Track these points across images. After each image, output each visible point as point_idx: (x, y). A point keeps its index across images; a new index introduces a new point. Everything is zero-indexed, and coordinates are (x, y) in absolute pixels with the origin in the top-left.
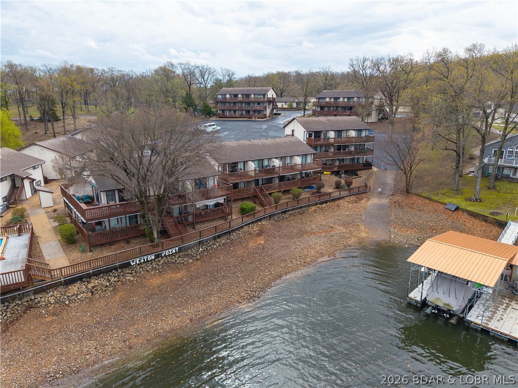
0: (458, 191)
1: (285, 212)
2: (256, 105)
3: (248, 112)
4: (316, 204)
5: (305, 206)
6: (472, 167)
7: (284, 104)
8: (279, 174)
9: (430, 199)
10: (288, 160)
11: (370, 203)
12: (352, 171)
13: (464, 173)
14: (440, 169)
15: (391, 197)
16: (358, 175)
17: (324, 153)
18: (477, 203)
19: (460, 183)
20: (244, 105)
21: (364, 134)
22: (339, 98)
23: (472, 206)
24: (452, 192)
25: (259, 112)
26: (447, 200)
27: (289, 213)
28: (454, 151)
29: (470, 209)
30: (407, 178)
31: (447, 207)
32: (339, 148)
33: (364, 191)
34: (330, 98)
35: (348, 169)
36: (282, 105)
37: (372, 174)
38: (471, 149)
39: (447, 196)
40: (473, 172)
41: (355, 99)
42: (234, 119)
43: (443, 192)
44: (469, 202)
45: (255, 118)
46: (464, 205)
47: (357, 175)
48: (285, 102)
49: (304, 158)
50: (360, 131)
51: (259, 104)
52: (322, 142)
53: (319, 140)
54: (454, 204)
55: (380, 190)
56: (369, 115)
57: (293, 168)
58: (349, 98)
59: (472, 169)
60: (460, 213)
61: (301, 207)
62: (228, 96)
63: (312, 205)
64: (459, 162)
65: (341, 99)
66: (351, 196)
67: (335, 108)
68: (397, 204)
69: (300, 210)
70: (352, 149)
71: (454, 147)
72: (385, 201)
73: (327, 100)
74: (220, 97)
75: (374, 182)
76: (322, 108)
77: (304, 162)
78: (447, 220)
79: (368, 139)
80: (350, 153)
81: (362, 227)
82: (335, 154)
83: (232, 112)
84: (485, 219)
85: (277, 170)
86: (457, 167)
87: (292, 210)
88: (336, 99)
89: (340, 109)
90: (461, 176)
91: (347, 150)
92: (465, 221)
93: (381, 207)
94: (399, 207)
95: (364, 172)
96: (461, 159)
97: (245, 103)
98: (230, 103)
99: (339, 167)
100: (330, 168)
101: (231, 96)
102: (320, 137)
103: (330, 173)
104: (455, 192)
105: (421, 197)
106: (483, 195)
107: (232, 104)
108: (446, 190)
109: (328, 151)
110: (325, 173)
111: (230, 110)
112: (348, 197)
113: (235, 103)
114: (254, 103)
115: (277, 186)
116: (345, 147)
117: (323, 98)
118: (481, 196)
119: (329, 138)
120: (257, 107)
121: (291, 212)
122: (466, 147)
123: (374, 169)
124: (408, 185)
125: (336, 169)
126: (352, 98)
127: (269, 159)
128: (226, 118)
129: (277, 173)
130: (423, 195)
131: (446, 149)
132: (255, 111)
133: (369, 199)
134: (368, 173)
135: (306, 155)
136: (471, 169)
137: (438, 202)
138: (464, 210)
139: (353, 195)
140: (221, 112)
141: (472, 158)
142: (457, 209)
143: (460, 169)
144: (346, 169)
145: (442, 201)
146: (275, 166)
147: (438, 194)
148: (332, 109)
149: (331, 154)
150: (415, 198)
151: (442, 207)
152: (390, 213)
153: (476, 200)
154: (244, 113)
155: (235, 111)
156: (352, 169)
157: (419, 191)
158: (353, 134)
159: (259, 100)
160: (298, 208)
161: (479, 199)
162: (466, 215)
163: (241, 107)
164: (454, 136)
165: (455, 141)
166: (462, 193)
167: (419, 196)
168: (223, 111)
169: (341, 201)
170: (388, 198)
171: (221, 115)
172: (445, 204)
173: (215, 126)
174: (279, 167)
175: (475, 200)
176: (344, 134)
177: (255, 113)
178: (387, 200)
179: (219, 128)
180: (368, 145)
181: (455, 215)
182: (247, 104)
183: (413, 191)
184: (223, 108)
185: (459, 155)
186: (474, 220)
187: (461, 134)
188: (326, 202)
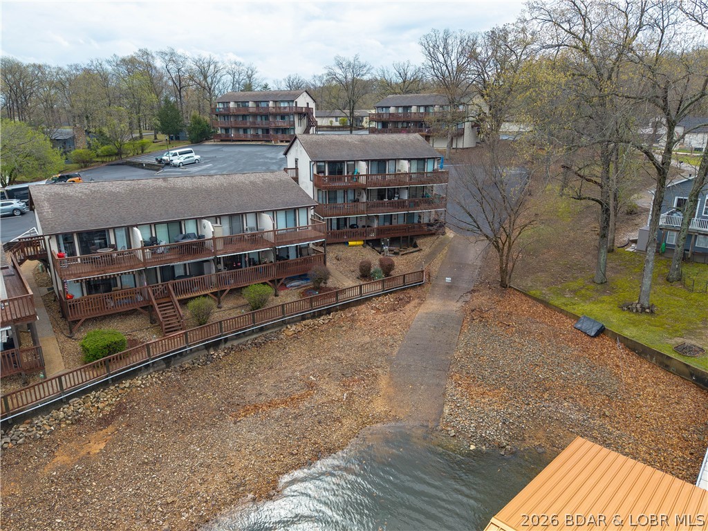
0: (604, 285)
1: (216, 345)
2: (279, 119)
3: (267, 131)
4: (303, 318)
5: (273, 326)
6: (632, 231)
7: (334, 120)
8: (215, 254)
9: (546, 304)
10: (250, 222)
11: (422, 310)
12: (406, 238)
13: (617, 244)
14: (572, 234)
15: (468, 298)
16: (417, 247)
17: (351, 204)
18: (644, 317)
19: (610, 265)
20: (259, 119)
21: (429, 167)
22: (411, 107)
23: (634, 324)
24: (592, 286)
25: (284, 130)
26: (582, 308)
27: (229, 345)
28: (597, 201)
29: (629, 333)
30: (501, 256)
31: (579, 326)
32: (381, 194)
33: (417, 284)
34: (397, 107)
35: (397, 235)
36: (331, 122)
37: (442, 244)
38: (632, 195)
39: (583, 296)
40: (635, 242)
41: (437, 108)
42: (243, 143)
43: (574, 285)
44: (628, 315)
45: (276, 141)
46: (617, 321)
47: (415, 246)
48: (336, 117)
49: (291, 216)
50: (422, 161)
51: (283, 117)
52: (346, 182)
53: (340, 180)
54: (595, 321)
55: (448, 279)
56: (460, 134)
57: (256, 238)
58: (426, 107)
59: (634, 235)
60: (608, 342)
61: (262, 329)
62: (232, 105)
63: (292, 322)
64: (608, 224)
65: (414, 109)
66: (386, 294)
67: (405, 125)
68: (477, 314)
69: (259, 337)
70: (405, 196)
71: (596, 192)
72: (454, 306)
73: (392, 110)
74: (221, 106)
75: (443, 262)
76: (385, 124)
77: (291, 225)
78: (577, 359)
79: (438, 176)
80: (401, 204)
81: (383, 383)
82: (369, 207)
83: (241, 132)
84: (663, 362)
85: (209, 244)
86: (604, 236)
87: (238, 337)
88: (406, 108)
89: (412, 125)
90: (611, 251)
91: (396, 199)
92: (618, 366)
93: (441, 322)
94: (481, 321)
95: (429, 240)
96: (612, 217)
97: (261, 116)
98: (236, 116)
99: (380, 231)
100: (362, 234)
101: (239, 105)
102: (341, 172)
103: (362, 243)
104: (599, 287)
105: (530, 296)
106: (660, 296)
107: (240, 119)
108: (580, 282)
109: (358, 200)
110: (350, 243)
111: (237, 129)
112: (380, 299)
113: (244, 116)
114: (275, 115)
115: (214, 279)
116: (393, 193)
117: (386, 107)
118: (654, 299)
119: (359, 175)
120: (280, 123)
121: (235, 343)
122: (621, 194)
123: (450, 234)
124: (503, 271)
125: (373, 236)
126: (432, 106)
127: (197, 220)
128: (229, 141)
129: (210, 253)
130: (532, 292)
131: (580, 198)
132: (277, 130)
133: (422, 300)
134: (437, 242)
135: (295, 210)
136: (632, 236)
137: (561, 311)
138: (616, 337)
139: (391, 293)
140: (224, 132)
141: (633, 212)
142: (602, 331)
143: (610, 237)
144: (393, 235)
145: (569, 309)
146: (203, 237)
147: (561, 293)
148: (400, 126)
149: (362, 207)
150: (516, 299)
151: (569, 323)
152: (456, 339)
153: (643, 309)
154: (260, 132)
155: (245, 130)
156: (405, 235)
157: (526, 283)
158: (405, 166)
159: (282, 111)
160: (253, 332)
161: (649, 308)
162: (620, 350)
163: (254, 123)
164: (598, 170)
165: (599, 180)
166: (613, 291)
167: (526, 295)
168: (227, 130)
169: (363, 308)
170: (463, 299)
171: (223, 138)
172: (577, 318)
173: (193, 154)
174: (214, 239)
175: (640, 310)
176: (390, 167)
177: (277, 133)
178: (459, 304)
179: (197, 157)
180: (436, 189)
181: (597, 346)
182: (264, 118)
183: (515, 282)
184: (226, 125)
185: (607, 210)
186: (637, 361)
187: (612, 166)
188: (328, 312)
